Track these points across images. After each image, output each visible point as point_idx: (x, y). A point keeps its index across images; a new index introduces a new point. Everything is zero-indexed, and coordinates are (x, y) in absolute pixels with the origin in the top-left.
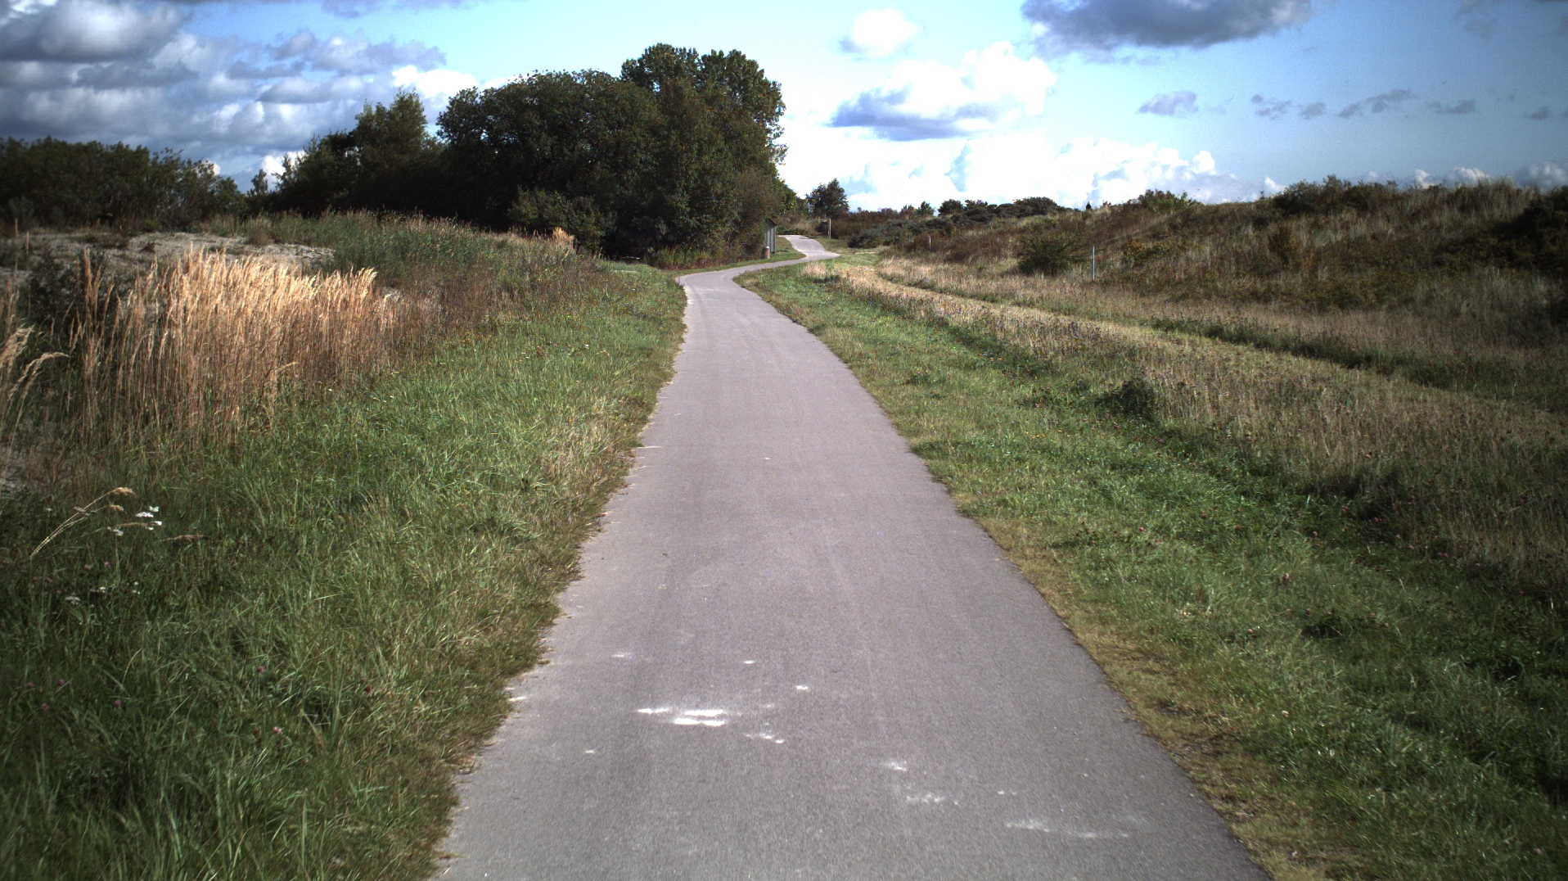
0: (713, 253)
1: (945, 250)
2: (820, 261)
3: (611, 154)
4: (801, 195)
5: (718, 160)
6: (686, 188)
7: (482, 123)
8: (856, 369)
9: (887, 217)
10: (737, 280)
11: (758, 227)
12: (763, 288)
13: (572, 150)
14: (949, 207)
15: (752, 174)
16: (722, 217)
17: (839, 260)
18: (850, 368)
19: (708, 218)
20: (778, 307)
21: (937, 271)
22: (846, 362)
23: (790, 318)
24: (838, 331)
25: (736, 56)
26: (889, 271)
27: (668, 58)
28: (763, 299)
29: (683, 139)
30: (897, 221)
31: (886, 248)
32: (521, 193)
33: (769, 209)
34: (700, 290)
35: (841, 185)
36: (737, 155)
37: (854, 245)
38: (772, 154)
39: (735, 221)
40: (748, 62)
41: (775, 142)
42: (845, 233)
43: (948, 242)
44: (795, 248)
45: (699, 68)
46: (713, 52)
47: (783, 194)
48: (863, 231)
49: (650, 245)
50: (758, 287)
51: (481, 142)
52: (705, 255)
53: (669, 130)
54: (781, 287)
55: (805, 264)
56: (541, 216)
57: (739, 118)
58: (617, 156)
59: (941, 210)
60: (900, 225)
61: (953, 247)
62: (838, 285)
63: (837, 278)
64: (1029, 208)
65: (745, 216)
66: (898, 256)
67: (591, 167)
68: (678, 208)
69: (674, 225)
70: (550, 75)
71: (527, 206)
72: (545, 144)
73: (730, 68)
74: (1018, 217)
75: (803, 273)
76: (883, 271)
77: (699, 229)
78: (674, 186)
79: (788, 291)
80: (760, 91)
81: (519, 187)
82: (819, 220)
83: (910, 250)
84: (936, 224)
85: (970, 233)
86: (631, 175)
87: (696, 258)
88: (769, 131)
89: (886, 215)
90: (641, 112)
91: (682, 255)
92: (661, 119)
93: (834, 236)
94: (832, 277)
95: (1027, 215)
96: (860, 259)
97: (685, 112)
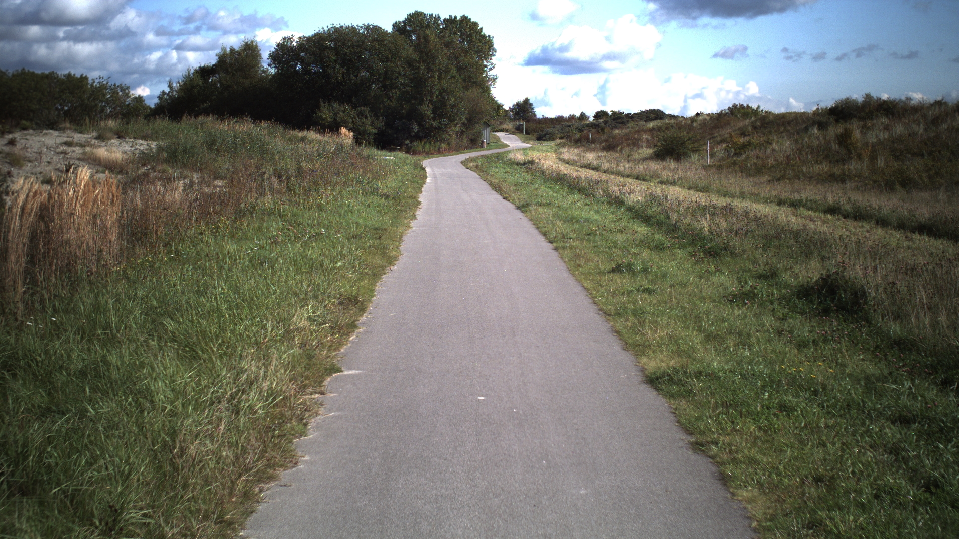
0: (449, 144)
1: (601, 143)
2: (519, 150)
3: (382, 79)
4: (506, 107)
5: (452, 83)
6: (431, 101)
7: (297, 58)
8: (561, 251)
9: (561, 121)
10: (463, 163)
11: (478, 128)
12: (481, 169)
13: (356, 76)
14: (600, 115)
15: (474, 93)
16: (454, 120)
17: (531, 149)
18: (556, 249)
19: (445, 121)
20: (491, 184)
21: (599, 157)
22: (551, 242)
23: (501, 194)
24: (540, 209)
25: (465, 19)
26: (566, 156)
27: (422, 20)
28: (481, 178)
29: (429, 69)
30: (567, 124)
31: (561, 141)
32: (322, 104)
33: (486, 115)
34: (438, 171)
35: (531, 101)
36: (464, 80)
37: (540, 139)
38: (488, 81)
39: (463, 123)
40: (473, 22)
41: (490, 73)
42: (534, 131)
43: (603, 137)
44: (502, 140)
45: (441, 27)
46: (450, 16)
47: (495, 106)
48: (546, 130)
49: (407, 139)
50: (478, 169)
51: (297, 72)
52: (444, 146)
53: (420, 63)
54: (494, 169)
55: (509, 152)
56: (335, 119)
57: (466, 56)
58: (387, 81)
59: (594, 117)
60: (569, 126)
61: (606, 141)
62: (533, 167)
63: (532, 162)
64: (652, 116)
65: (470, 120)
66: (570, 147)
67: (369, 87)
68: (426, 114)
69: (423, 126)
70: (342, 27)
71: (325, 113)
72: (339, 72)
73: (462, 27)
74: (645, 121)
75: (508, 158)
76: (562, 157)
77: (440, 128)
78: (423, 100)
79: (499, 172)
80: (480, 41)
81: (321, 100)
82: (518, 123)
83: (578, 142)
84: (591, 125)
85: (616, 131)
86: (395, 93)
87: (437, 147)
88: (485, 66)
89: (560, 119)
90: (402, 51)
91: (428, 146)
92: (415, 56)
93: (527, 133)
94: (529, 162)
95: (651, 120)
96: (545, 148)
97: (430, 51)
